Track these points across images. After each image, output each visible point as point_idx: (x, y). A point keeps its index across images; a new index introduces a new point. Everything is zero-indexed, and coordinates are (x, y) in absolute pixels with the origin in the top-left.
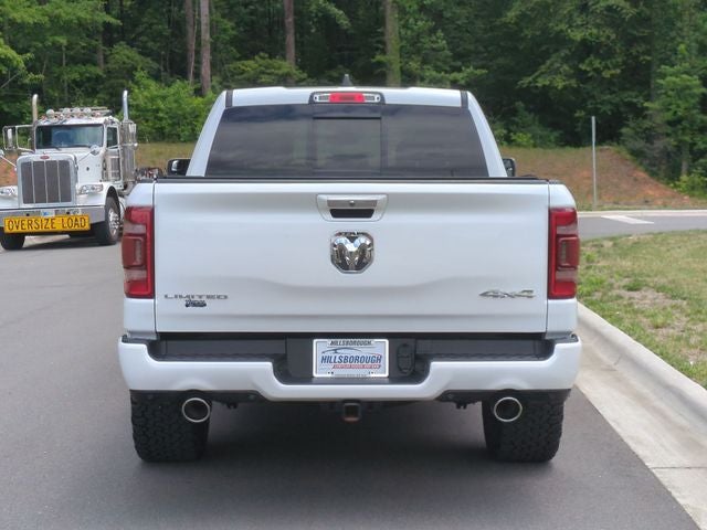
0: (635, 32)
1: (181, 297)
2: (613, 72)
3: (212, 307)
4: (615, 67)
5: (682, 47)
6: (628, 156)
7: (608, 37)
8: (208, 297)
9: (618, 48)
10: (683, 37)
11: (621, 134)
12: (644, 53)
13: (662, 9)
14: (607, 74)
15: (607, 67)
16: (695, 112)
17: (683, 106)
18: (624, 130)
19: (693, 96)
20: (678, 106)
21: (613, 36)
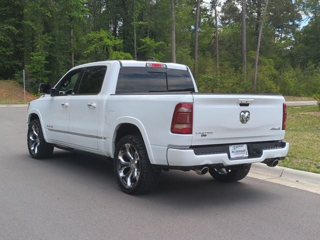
0: (17, 39)
1: (200, 133)
2: (10, 53)
3: (208, 136)
4: (11, 51)
5: (38, 46)
6: (19, 84)
7: (8, 40)
8: (208, 133)
9: (12, 44)
10: (38, 43)
11: (15, 76)
12: (21, 47)
13: (28, 32)
14: (8, 54)
15: (7, 51)
16: (43, 69)
17: (39, 67)
18: (16, 75)
19: (43, 64)
20: (38, 67)
21: (10, 40)
